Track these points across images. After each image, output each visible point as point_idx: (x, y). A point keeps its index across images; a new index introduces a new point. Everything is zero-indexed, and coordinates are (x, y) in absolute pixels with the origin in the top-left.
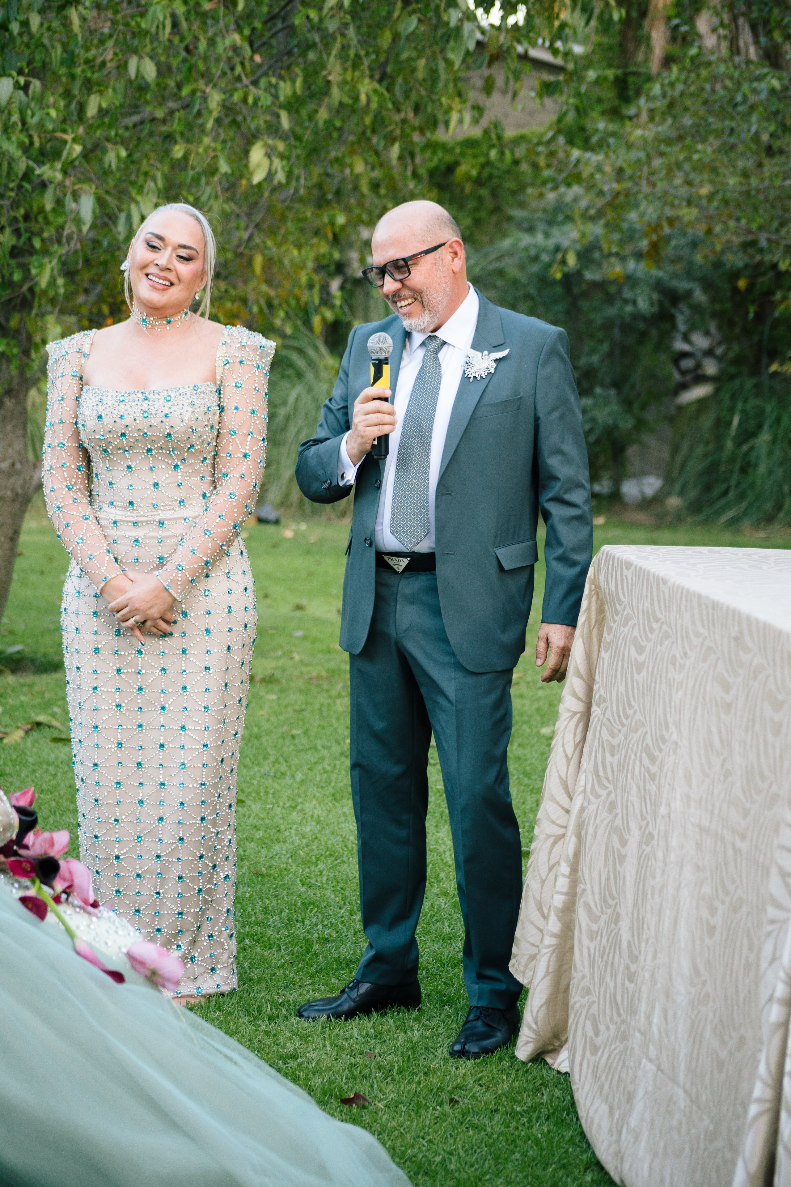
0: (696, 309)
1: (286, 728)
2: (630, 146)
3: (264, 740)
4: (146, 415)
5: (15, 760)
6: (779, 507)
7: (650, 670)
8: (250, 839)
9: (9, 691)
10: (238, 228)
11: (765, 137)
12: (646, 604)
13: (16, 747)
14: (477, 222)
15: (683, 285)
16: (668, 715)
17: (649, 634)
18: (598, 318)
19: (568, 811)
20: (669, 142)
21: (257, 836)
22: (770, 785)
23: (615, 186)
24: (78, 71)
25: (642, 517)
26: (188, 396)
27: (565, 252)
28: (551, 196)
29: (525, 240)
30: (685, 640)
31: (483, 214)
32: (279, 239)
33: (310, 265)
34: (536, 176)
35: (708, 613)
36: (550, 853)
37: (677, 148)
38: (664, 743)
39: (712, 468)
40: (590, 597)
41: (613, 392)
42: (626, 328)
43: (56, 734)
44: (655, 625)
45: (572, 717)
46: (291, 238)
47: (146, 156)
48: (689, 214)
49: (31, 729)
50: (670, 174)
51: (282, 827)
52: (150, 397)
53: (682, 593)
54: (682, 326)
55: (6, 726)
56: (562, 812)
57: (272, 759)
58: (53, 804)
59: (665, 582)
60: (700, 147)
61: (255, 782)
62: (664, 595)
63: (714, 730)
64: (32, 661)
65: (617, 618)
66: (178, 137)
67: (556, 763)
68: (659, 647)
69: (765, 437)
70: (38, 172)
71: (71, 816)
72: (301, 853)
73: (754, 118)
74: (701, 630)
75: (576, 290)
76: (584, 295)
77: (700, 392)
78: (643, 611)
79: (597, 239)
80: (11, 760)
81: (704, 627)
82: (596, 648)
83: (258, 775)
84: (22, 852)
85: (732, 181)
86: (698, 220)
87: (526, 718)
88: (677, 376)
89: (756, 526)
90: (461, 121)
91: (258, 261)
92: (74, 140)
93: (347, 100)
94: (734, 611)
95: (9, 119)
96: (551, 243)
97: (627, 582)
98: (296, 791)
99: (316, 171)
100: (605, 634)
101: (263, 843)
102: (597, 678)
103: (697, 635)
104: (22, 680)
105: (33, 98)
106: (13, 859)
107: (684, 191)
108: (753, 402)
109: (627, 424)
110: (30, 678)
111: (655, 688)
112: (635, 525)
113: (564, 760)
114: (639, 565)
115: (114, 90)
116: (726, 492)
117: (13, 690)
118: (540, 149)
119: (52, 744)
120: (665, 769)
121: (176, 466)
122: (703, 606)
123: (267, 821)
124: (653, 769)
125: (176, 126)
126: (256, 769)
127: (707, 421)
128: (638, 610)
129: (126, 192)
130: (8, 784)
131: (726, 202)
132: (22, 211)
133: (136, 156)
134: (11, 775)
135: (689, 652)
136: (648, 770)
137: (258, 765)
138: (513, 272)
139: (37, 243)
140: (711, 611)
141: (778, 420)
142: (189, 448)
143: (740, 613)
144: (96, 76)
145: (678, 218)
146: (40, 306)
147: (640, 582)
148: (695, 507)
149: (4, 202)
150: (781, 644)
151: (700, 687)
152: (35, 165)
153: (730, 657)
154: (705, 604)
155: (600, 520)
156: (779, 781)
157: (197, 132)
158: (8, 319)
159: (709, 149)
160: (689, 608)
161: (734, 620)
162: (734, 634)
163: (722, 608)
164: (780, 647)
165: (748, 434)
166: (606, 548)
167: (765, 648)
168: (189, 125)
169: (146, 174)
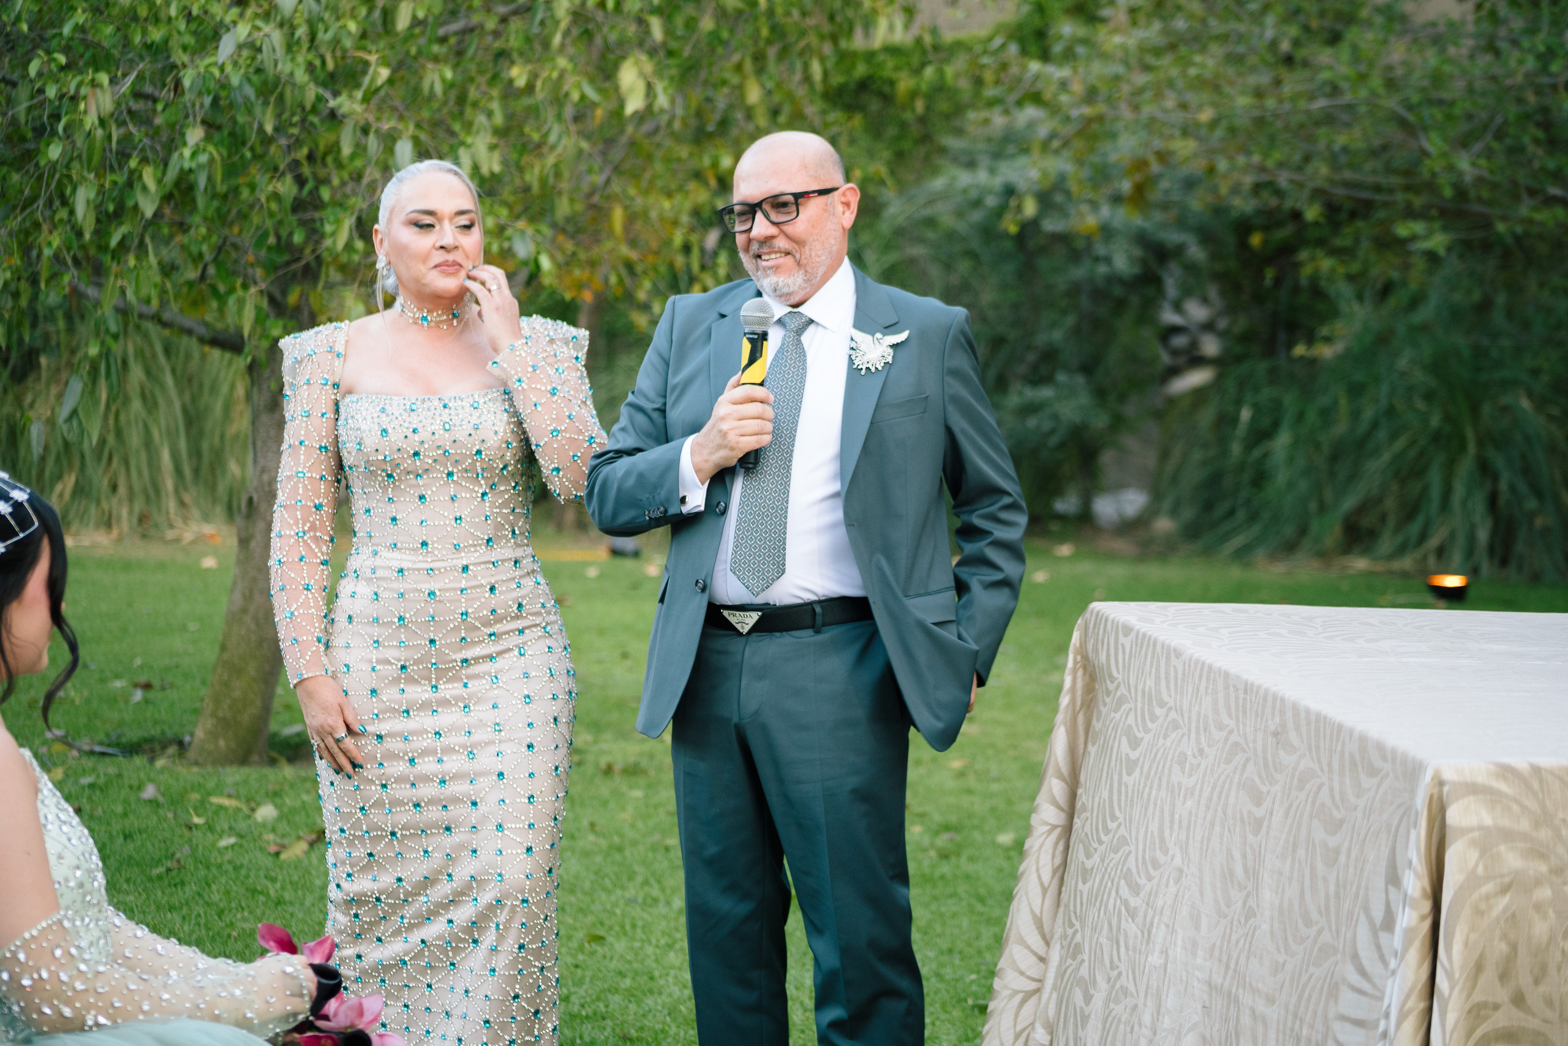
0: (1191, 268)
1: (657, 837)
2: (1105, 56)
3: (627, 853)
4: (447, 427)
5: (297, 883)
6: (1303, 531)
8: (614, 990)
9: (287, 788)
10: (590, 171)
11: (1284, 45)
12: (1148, 683)
13: (297, 864)
14: (901, 156)
15: (1173, 237)
18: (1061, 282)
19: (1042, 960)
20: (1157, 52)
21: (623, 986)
22: (1320, 932)
23: (1087, 111)
25: (1121, 545)
27: (1020, 197)
28: (998, 120)
29: (965, 178)
30: (1202, 732)
31: (906, 145)
32: (644, 184)
33: (685, 219)
34: (977, 94)
35: (1237, 698)
36: (1017, 1015)
37: (1166, 60)
38: (1155, 868)
39: (1214, 481)
40: (1074, 671)
41: (1080, 380)
42: (1099, 294)
44: (1158, 711)
45: (1050, 832)
46: (660, 183)
47: (476, 80)
48: (1184, 147)
50: (1158, 95)
51: (656, 974)
52: (451, 405)
53: (1202, 669)
54: (1171, 287)
55: (283, 836)
56: (1034, 959)
57: (639, 879)
59: (1178, 654)
60: (1198, 58)
61: (618, 911)
62: (1176, 672)
63: (1237, 855)
65: (1108, 700)
66: (515, 55)
67: (1027, 894)
68: (1161, 741)
69: (1282, 440)
70: (332, 103)
72: (683, 1008)
73: (1269, 20)
74: (1226, 720)
75: (1032, 244)
76: (1043, 250)
77: (1196, 378)
78: (1143, 692)
79: (1062, 178)
80: (291, 883)
81: (1230, 716)
82: (1082, 739)
83: (622, 902)
84: (321, 1024)
85: (1241, 102)
86: (1195, 155)
87: (976, 822)
88: (1165, 358)
89: (1273, 557)
90: (890, 28)
91: (618, 216)
92: (379, 61)
94: (1275, 697)
95: (293, 34)
96: (997, 182)
97: (1124, 653)
98: (672, 924)
99: (696, 96)
100: (1094, 722)
101: (631, 995)
102: (1082, 779)
103: (1220, 727)
104: (303, 773)
105: (328, 7)
106: (309, 1034)
107: (1178, 115)
108: (1267, 393)
109: (1100, 421)
112: (1111, 556)
113: (1039, 890)
114: (1143, 630)
116: (1231, 513)
117: (292, 786)
118: (985, 60)
121: (484, 494)
122: (1231, 689)
123: (636, 965)
125: (514, 42)
126: (619, 892)
127: (1206, 417)
128: (1136, 690)
129: (450, 131)
130: (288, 916)
131: (1232, 131)
132: (305, 151)
134: (291, 903)
135: (1206, 749)
137: (623, 888)
138: (947, 220)
139: (325, 194)
140: (1242, 696)
141: (1300, 417)
142: (501, 470)
143: (1283, 700)
145: (1170, 153)
146: (327, 276)
147: (1143, 653)
148: (1192, 532)
149: (283, 142)
150: (1340, 743)
151: (1219, 798)
152: (327, 95)
153: (1265, 759)
154: (1234, 686)
155: (1065, 550)
156: (1334, 928)
157: (538, 47)
158: (284, 293)
159: (1210, 63)
160: (1210, 691)
161: (1274, 709)
162: (1272, 727)
163: (1257, 692)
164: (1339, 748)
165: (1261, 435)
166: (1096, 606)
167: (1318, 747)
168: (528, 40)
169: (475, 104)
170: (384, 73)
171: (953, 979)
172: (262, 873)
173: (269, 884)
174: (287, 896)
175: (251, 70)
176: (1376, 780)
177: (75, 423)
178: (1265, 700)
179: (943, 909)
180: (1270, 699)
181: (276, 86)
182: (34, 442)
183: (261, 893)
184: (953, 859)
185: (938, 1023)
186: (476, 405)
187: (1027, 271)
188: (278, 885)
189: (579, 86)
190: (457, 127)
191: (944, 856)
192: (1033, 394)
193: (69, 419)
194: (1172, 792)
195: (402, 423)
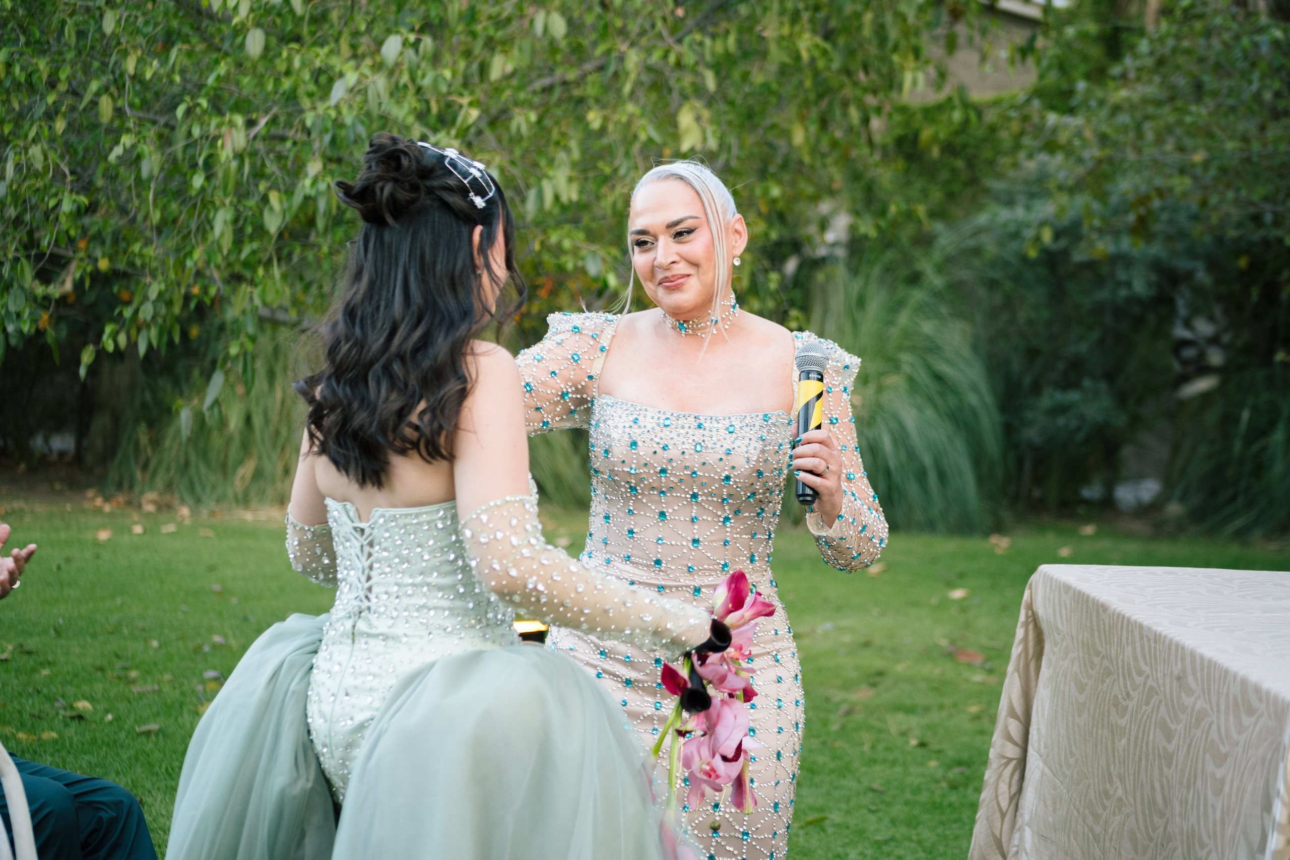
0: (1198, 291)
2: (1113, 108)
4: (699, 448)
7: (1092, 712)
11: (1268, 96)
12: (1086, 635)
14: (951, 196)
15: (1183, 264)
16: (1112, 767)
17: (1090, 671)
18: (1087, 302)
20: (1158, 104)
22: (1209, 854)
23: (1098, 153)
24: (479, 28)
25: (1138, 526)
28: (1027, 165)
29: (1004, 214)
30: (1127, 678)
31: (957, 187)
35: (1150, 647)
37: (1166, 109)
38: (1108, 799)
39: (1218, 471)
41: (1103, 386)
42: (1120, 312)
44: (1096, 660)
45: (1005, 765)
47: (557, 123)
48: (1181, 184)
50: (1160, 140)
52: (705, 425)
53: (1123, 622)
54: (1182, 308)
59: (1105, 609)
60: (1193, 108)
62: (1104, 625)
63: (1157, 786)
65: (1055, 649)
66: (591, 102)
67: (987, 818)
68: (1100, 685)
69: (1278, 436)
73: (1256, 76)
74: (1144, 667)
75: (1061, 272)
76: (1071, 277)
77: (1203, 384)
78: (1083, 642)
81: (1146, 664)
85: (1230, 145)
86: (1191, 191)
88: (1177, 367)
89: (1267, 537)
90: (915, 82)
92: (471, 104)
93: (787, 59)
94: (1177, 645)
95: (398, 81)
97: (1066, 609)
99: (750, 140)
102: (1033, 716)
103: (1140, 673)
105: (424, 58)
107: (1177, 157)
108: (1265, 397)
109: (1120, 420)
111: (1097, 733)
112: (1129, 536)
113: (998, 815)
115: (520, 49)
116: (1233, 498)
118: (1013, 114)
120: (1110, 831)
121: (726, 520)
122: (1145, 639)
124: (1098, 829)
125: (591, 90)
127: (1212, 417)
128: (1077, 641)
129: (536, 165)
131: (1223, 170)
133: (548, 122)
135: (1131, 693)
136: (1091, 830)
138: (991, 249)
140: (1152, 645)
142: (748, 497)
143: (1183, 648)
144: (500, 34)
145: (1170, 190)
147: (1079, 608)
148: (1198, 516)
150: (1226, 687)
151: (1143, 735)
152: (428, 133)
153: (1172, 700)
154: (1147, 636)
155: (1089, 530)
156: (1220, 849)
157: (611, 95)
159: (1204, 111)
160: (1130, 641)
161: (1176, 656)
162: (1176, 673)
163: (1164, 641)
164: (1225, 690)
165: (1259, 432)
166: (1044, 568)
167: (1209, 690)
168: (603, 89)
169: (557, 143)
170: (474, 113)
175: (362, 113)
176: (1253, 719)
177: (216, 410)
178: (1170, 648)
179: (948, 832)
180: (1173, 648)
182: (183, 427)
184: (961, 789)
186: (731, 429)
187: (1057, 294)
189: (646, 129)
190: (542, 162)
191: (954, 787)
192: (1060, 397)
193: (211, 408)
194: (1112, 731)
195: (653, 437)
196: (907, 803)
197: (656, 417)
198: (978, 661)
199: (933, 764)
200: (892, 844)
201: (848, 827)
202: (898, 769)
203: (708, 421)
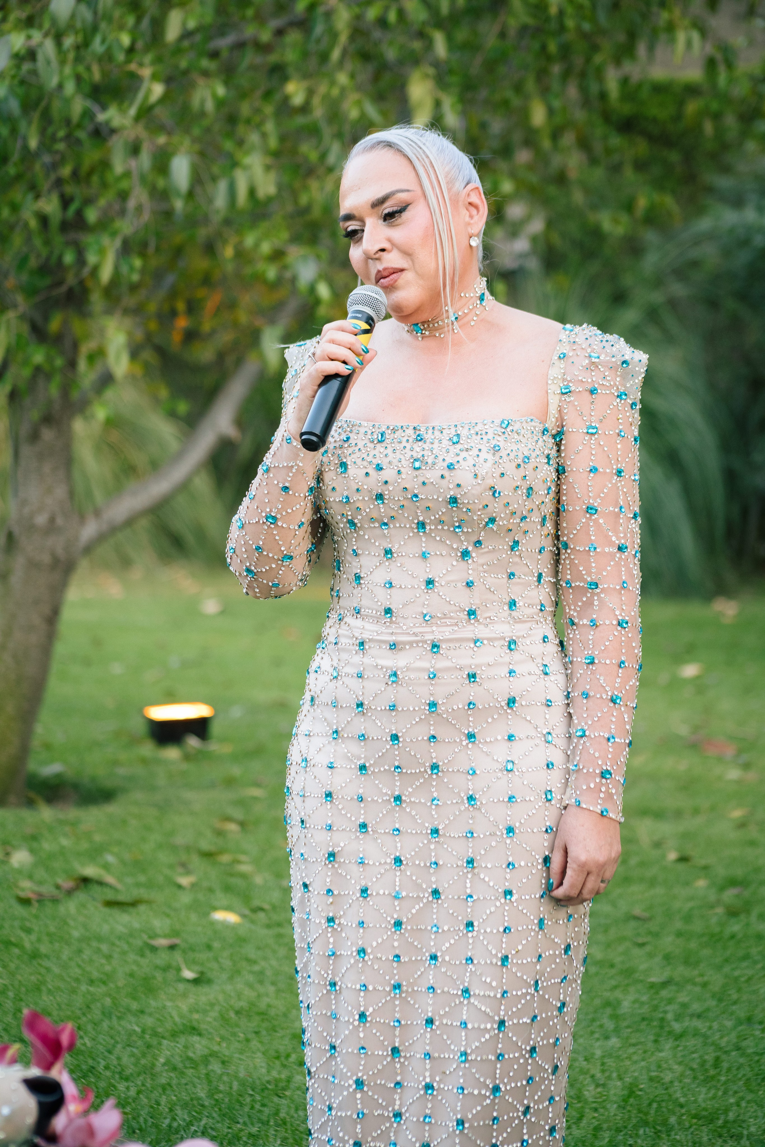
4: (417, 464)
5: (54, 935)
9: (44, 831)
13: (54, 914)
26: (490, 436)
29: (731, 217)
43: (110, 896)
47: (249, 95)
49: (76, 888)
52: (426, 436)
58: (108, 1001)
64: (76, 787)
66: (291, 70)
70: (100, 117)
71: (133, 1019)
80: (49, 935)
92: (153, 77)
104: (61, 815)
110: (72, 813)
115: (202, 4)
117: (51, 830)
119: (106, 910)
121: (465, 554)
125: (290, 55)
132: (70, 168)
134: (47, 957)
138: (712, 261)
139: (92, 215)
142: (487, 524)
146: (92, 303)
149: (47, 159)
152: (95, 108)
157: (314, 61)
158: (46, 318)
168: (305, 55)
169: (248, 122)
170: (158, 90)
171: (756, 1053)
172: (16, 923)
173: (23, 935)
174: (43, 949)
175: (16, 82)
181: (40, 99)
183: (16, 945)
184: (743, 917)
185: (743, 1104)
188: (33, 937)
189: (359, 103)
190: (228, 145)
191: (733, 913)
195: (365, 456)
196: (679, 934)
197: (369, 432)
198: (730, 752)
199: (701, 883)
200: (673, 988)
201: (612, 966)
202: (659, 891)
203: (430, 431)
